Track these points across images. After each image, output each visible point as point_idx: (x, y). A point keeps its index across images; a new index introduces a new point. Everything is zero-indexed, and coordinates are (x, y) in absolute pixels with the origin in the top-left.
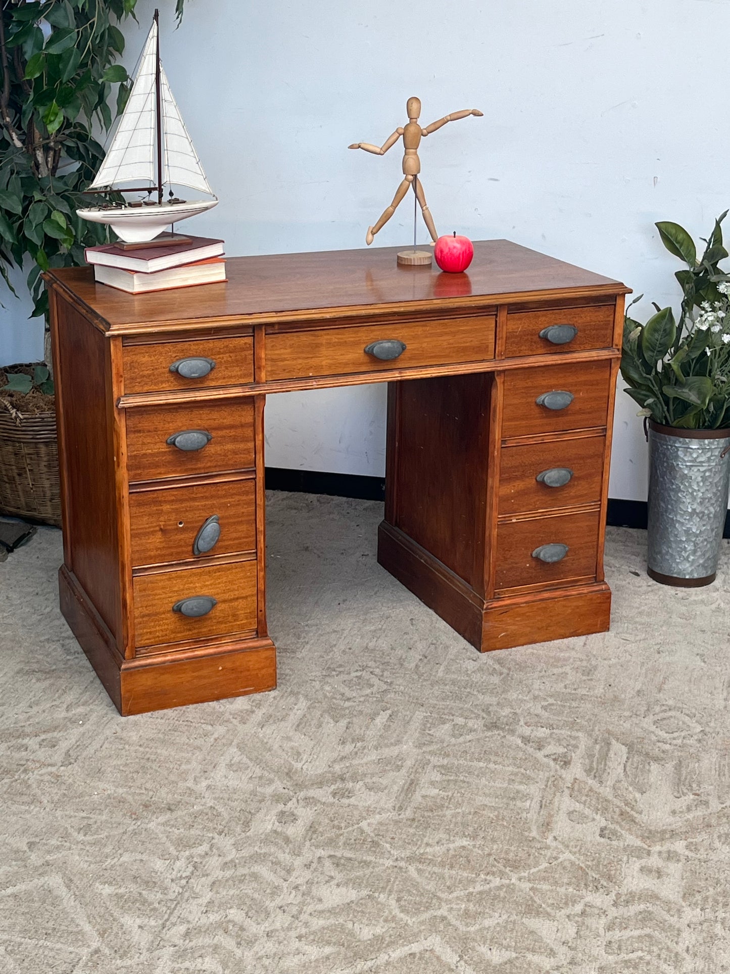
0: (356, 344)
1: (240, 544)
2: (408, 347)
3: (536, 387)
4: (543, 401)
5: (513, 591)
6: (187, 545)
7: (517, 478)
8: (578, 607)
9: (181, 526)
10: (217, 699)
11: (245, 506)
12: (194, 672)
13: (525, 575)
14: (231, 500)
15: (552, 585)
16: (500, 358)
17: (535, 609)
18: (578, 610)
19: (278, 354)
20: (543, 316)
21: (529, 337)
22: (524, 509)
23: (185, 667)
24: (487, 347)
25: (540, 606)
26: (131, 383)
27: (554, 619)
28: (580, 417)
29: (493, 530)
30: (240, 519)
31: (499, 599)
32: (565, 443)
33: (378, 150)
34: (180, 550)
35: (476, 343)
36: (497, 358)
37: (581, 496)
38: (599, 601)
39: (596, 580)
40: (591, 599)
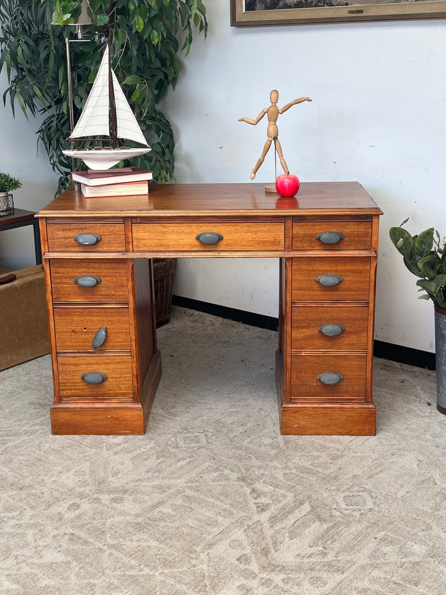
0: (191, 233)
1: (121, 345)
2: (225, 238)
3: (316, 271)
4: (319, 280)
5: (305, 399)
6: (89, 342)
7: (304, 327)
8: (351, 416)
9: (85, 330)
10: (108, 434)
11: (124, 323)
12: (93, 416)
13: (312, 390)
14: (115, 319)
15: (333, 399)
16: (288, 250)
17: (319, 413)
18: (351, 419)
19: (141, 236)
20: (318, 225)
21: (309, 238)
22: (310, 348)
23: (88, 413)
24: (280, 242)
25: (322, 412)
26: (52, 245)
27: (333, 421)
28: (349, 293)
29: (288, 358)
30: (120, 331)
31: (294, 403)
32: (339, 308)
33: (252, 122)
34: (84, 344)
35: (271, 239)
36: (286, 250)
37: (352, 344)
38: (367, 415)
39: (366, 401)
40: (360, 413)
